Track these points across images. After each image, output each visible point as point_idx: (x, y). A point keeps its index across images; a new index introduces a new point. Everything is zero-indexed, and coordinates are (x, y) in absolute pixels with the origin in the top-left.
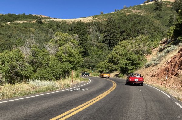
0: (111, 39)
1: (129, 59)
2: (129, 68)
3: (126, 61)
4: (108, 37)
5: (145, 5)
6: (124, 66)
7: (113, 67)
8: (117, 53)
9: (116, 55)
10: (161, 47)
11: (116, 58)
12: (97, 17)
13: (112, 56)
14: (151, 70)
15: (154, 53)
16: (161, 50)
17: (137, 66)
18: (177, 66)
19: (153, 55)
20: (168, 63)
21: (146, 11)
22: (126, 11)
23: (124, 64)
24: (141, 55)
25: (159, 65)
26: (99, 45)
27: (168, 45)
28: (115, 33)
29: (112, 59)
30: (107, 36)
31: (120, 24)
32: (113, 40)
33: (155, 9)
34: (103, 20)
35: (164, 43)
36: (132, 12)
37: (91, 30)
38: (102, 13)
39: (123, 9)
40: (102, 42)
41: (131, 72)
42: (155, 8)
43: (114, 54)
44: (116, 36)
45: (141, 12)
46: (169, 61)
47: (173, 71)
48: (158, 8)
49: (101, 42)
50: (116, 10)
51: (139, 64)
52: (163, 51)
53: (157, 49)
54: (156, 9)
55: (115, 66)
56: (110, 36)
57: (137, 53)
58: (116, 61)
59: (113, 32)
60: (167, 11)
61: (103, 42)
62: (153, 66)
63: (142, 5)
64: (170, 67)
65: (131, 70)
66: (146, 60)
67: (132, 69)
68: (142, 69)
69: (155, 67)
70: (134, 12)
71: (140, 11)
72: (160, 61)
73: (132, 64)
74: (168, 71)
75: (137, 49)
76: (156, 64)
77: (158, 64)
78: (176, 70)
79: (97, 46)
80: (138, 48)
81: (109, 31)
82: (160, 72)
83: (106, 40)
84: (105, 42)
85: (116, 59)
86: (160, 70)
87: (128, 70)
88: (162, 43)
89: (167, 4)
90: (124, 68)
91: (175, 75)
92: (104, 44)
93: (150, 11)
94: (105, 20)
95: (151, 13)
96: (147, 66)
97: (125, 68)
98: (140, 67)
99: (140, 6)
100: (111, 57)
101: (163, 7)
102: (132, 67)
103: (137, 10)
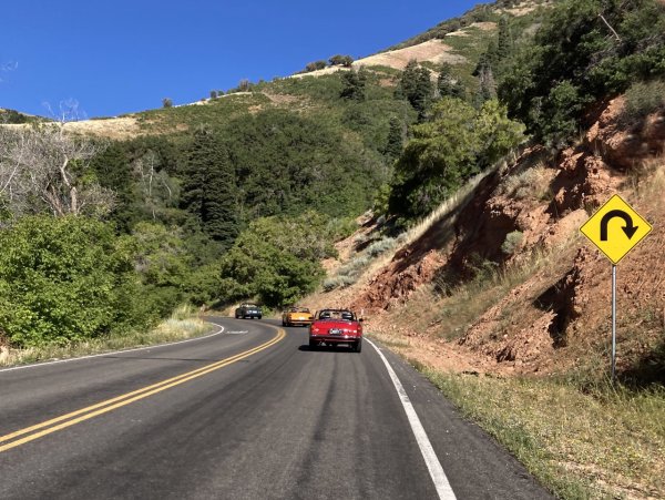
0: (209, 196)
1: (283, 272)
2: (285, 292)
3: (276, 275)
4: (198, 190)
5: (312, 77)
6: (272, 288)
7: (236, 290)
8: (245, 252)
9: (246, 257)
10: (359, 236)
11: (245, 265)
12: (152, 118)
13: (235, 261)
14: (338, 297)
15: (344, 254)
16: (361, 246)
17: (304, 288)
18: (388, 290)
19: (341, 261)
20: (372, 283)
21: (315, 98)
22: (248, 96)
23: (270, 283)
24: (313, 261)
25: (354, 286)
26: (171, 217)
27: (376, 235)
28: (221, 180)
29: (233, 268)
30: (194, 187)
31: (234, 146)
32: (215, 200)
33: (343, 95)
34: (173, 130)
35: (369, 224)
36: (269, 100)
37: (139, 165)
38: (167, 105)
39: (238, 91)
40: (177, 204)
41: (289, 302)
42: (342, 90)
43: (239, 254)
44: (225, 188)
45: (299, 103)
46: (374, 279)
47: (382, 299)
48: (352, 91)
49: (174, 207)
50: (213, 95)
51: (309, 283)
52: (365, 251)
53: (350, 242)
54: (347, 94)
55: (242, 287)
56: (204, 189)
57: (302, 255)
58: (246, 273)
59: (214, 177)
60: (381, 101)
61: (183, 206)
62: (343, 288)
63: (300, 76)
64: (375, 292)
65: (289, 297)
66: (323, 273)
67: (292, 295)
68: (316, 294)
69: (347, 290)
70: (276, 101)
71: (293, 98)
72: (358, 277)
73: (292, 284)
74: (372, 300)
75: (301, 246)
76: (348, 284)
77: (354, 283)
78: (387, 298)
79: (165, 218)
80: (304, 244)
81: (203, 172)
82: (357, 301)
83: (194, 198)
84: (191, 206)
85: (245, 269)
86: (356, 298)
87: (283, 298)
88: (364, 225)
89: (380, 77)
90: (271, 292)
91: (386, 308)
92: (186, 212)
93: (326, 100)
94: (181, 128)
95: (329, 108)
96: (329, 289)
97: (273, 292)
98: (311, 291)
99: (295, 81)
100: (230, 264)
101: (369, 89)
102: (293, 289)
103: (285, 94)
